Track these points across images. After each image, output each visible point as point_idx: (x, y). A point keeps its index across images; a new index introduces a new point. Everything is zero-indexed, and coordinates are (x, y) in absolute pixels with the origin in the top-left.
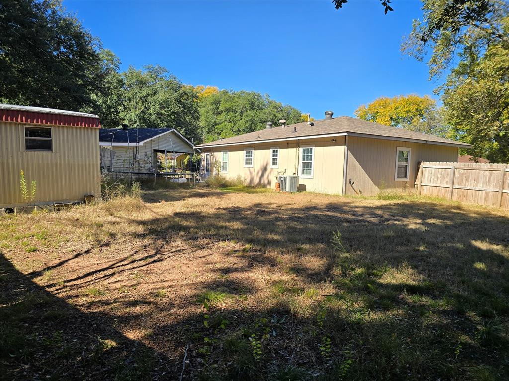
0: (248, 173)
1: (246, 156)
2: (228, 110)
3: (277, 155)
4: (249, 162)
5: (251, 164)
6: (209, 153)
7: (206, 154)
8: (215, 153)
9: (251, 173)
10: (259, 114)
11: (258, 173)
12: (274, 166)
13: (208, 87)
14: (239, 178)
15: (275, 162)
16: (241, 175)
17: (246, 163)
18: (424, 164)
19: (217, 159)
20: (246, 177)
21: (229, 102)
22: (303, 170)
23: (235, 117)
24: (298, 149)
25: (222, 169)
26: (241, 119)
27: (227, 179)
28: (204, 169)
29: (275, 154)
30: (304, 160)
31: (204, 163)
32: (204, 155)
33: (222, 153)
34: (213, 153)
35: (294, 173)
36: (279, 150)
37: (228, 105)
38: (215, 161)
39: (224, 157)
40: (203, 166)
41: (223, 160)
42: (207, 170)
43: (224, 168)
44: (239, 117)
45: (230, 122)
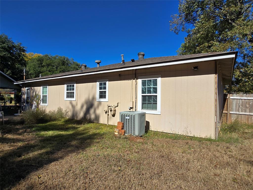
0: (70, 107)
1: (67, 90)
2: (48, 65)
3: (105, 88)
4: (70, 95)
5: (73, 97)
6: (29, 88)
7: (27, 88)
8: (35, 88)
9: (73, 107)
10: (68, 68)
11: (82, 107)
12: (102, 100)
13: (36, 54)
14: (60, 110)
15: (103, 95)
16: (62, 107)
17: (68, 97)
18: (232, 97)
19: (37, 93)
20: (68, 110)
21: (49, 61)
22: (143, 104)
23: (53, 69)
24: (134, 81)
25: (41, 103)
26: (57, 70)
27: (47, 111)
28: (24, 102)
29: (103, 86)
30: (143, 92)
31: (25, 97)
32: (25, 89)
33: (42, 87)
34: (33, 88)
35: (131, 108)
36: (107, 83)
37: (48, 62)
38: (35, 95)
39: (44, 91)
40: (24, 99)
41: (43, 94)
42: (27, 103)
43: (44, 101)
44: (55, 69)
45: (50, 71)
